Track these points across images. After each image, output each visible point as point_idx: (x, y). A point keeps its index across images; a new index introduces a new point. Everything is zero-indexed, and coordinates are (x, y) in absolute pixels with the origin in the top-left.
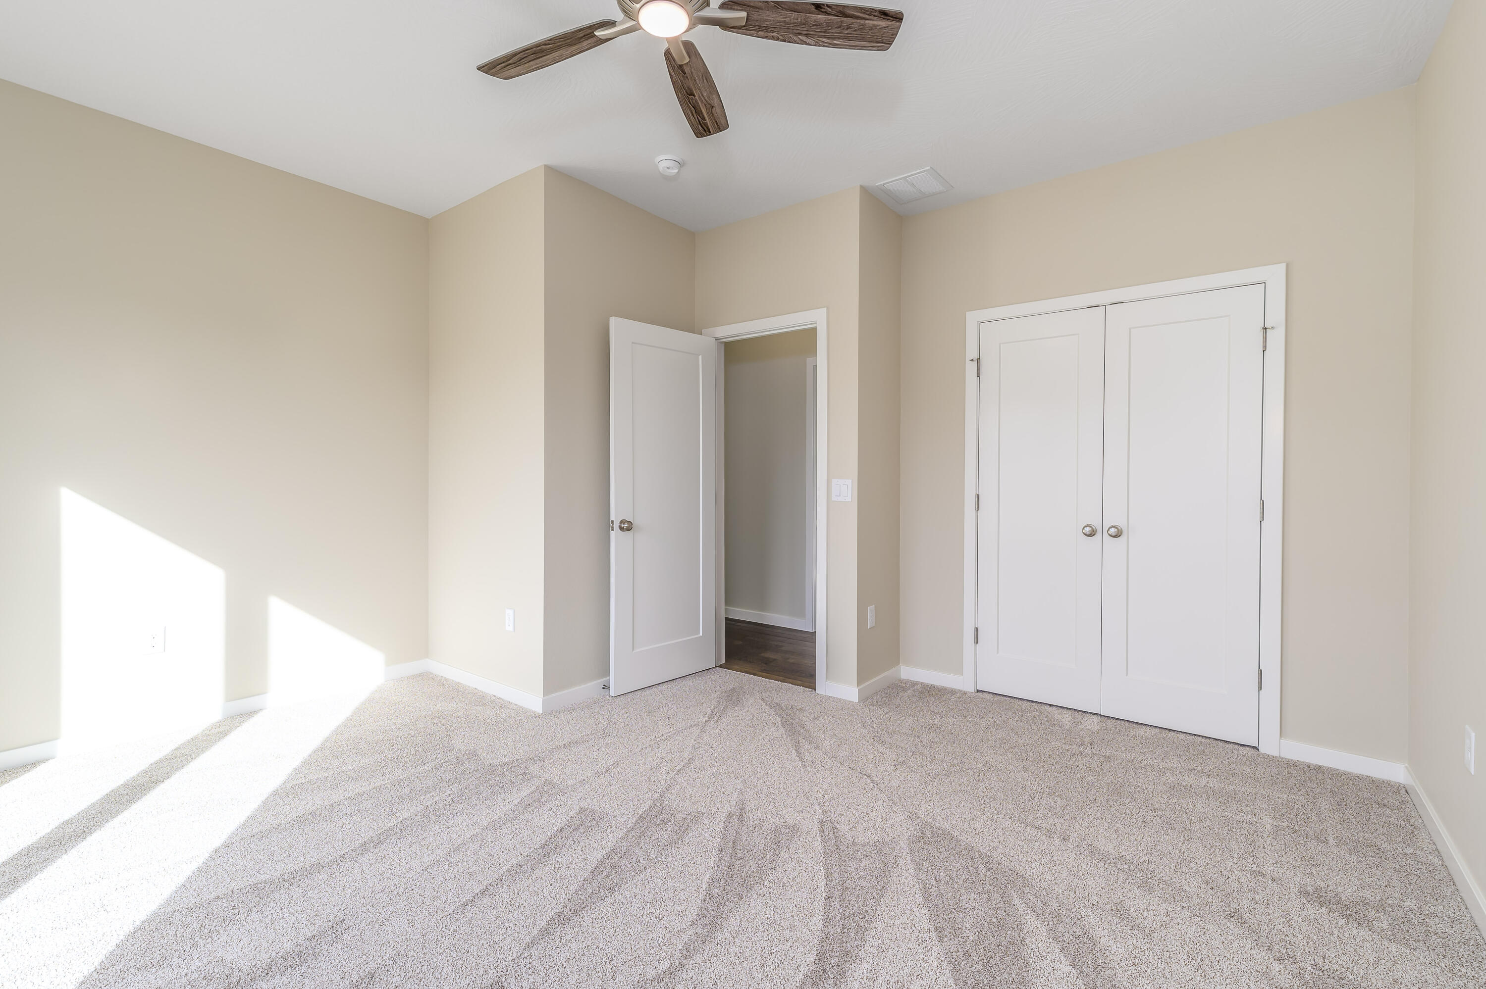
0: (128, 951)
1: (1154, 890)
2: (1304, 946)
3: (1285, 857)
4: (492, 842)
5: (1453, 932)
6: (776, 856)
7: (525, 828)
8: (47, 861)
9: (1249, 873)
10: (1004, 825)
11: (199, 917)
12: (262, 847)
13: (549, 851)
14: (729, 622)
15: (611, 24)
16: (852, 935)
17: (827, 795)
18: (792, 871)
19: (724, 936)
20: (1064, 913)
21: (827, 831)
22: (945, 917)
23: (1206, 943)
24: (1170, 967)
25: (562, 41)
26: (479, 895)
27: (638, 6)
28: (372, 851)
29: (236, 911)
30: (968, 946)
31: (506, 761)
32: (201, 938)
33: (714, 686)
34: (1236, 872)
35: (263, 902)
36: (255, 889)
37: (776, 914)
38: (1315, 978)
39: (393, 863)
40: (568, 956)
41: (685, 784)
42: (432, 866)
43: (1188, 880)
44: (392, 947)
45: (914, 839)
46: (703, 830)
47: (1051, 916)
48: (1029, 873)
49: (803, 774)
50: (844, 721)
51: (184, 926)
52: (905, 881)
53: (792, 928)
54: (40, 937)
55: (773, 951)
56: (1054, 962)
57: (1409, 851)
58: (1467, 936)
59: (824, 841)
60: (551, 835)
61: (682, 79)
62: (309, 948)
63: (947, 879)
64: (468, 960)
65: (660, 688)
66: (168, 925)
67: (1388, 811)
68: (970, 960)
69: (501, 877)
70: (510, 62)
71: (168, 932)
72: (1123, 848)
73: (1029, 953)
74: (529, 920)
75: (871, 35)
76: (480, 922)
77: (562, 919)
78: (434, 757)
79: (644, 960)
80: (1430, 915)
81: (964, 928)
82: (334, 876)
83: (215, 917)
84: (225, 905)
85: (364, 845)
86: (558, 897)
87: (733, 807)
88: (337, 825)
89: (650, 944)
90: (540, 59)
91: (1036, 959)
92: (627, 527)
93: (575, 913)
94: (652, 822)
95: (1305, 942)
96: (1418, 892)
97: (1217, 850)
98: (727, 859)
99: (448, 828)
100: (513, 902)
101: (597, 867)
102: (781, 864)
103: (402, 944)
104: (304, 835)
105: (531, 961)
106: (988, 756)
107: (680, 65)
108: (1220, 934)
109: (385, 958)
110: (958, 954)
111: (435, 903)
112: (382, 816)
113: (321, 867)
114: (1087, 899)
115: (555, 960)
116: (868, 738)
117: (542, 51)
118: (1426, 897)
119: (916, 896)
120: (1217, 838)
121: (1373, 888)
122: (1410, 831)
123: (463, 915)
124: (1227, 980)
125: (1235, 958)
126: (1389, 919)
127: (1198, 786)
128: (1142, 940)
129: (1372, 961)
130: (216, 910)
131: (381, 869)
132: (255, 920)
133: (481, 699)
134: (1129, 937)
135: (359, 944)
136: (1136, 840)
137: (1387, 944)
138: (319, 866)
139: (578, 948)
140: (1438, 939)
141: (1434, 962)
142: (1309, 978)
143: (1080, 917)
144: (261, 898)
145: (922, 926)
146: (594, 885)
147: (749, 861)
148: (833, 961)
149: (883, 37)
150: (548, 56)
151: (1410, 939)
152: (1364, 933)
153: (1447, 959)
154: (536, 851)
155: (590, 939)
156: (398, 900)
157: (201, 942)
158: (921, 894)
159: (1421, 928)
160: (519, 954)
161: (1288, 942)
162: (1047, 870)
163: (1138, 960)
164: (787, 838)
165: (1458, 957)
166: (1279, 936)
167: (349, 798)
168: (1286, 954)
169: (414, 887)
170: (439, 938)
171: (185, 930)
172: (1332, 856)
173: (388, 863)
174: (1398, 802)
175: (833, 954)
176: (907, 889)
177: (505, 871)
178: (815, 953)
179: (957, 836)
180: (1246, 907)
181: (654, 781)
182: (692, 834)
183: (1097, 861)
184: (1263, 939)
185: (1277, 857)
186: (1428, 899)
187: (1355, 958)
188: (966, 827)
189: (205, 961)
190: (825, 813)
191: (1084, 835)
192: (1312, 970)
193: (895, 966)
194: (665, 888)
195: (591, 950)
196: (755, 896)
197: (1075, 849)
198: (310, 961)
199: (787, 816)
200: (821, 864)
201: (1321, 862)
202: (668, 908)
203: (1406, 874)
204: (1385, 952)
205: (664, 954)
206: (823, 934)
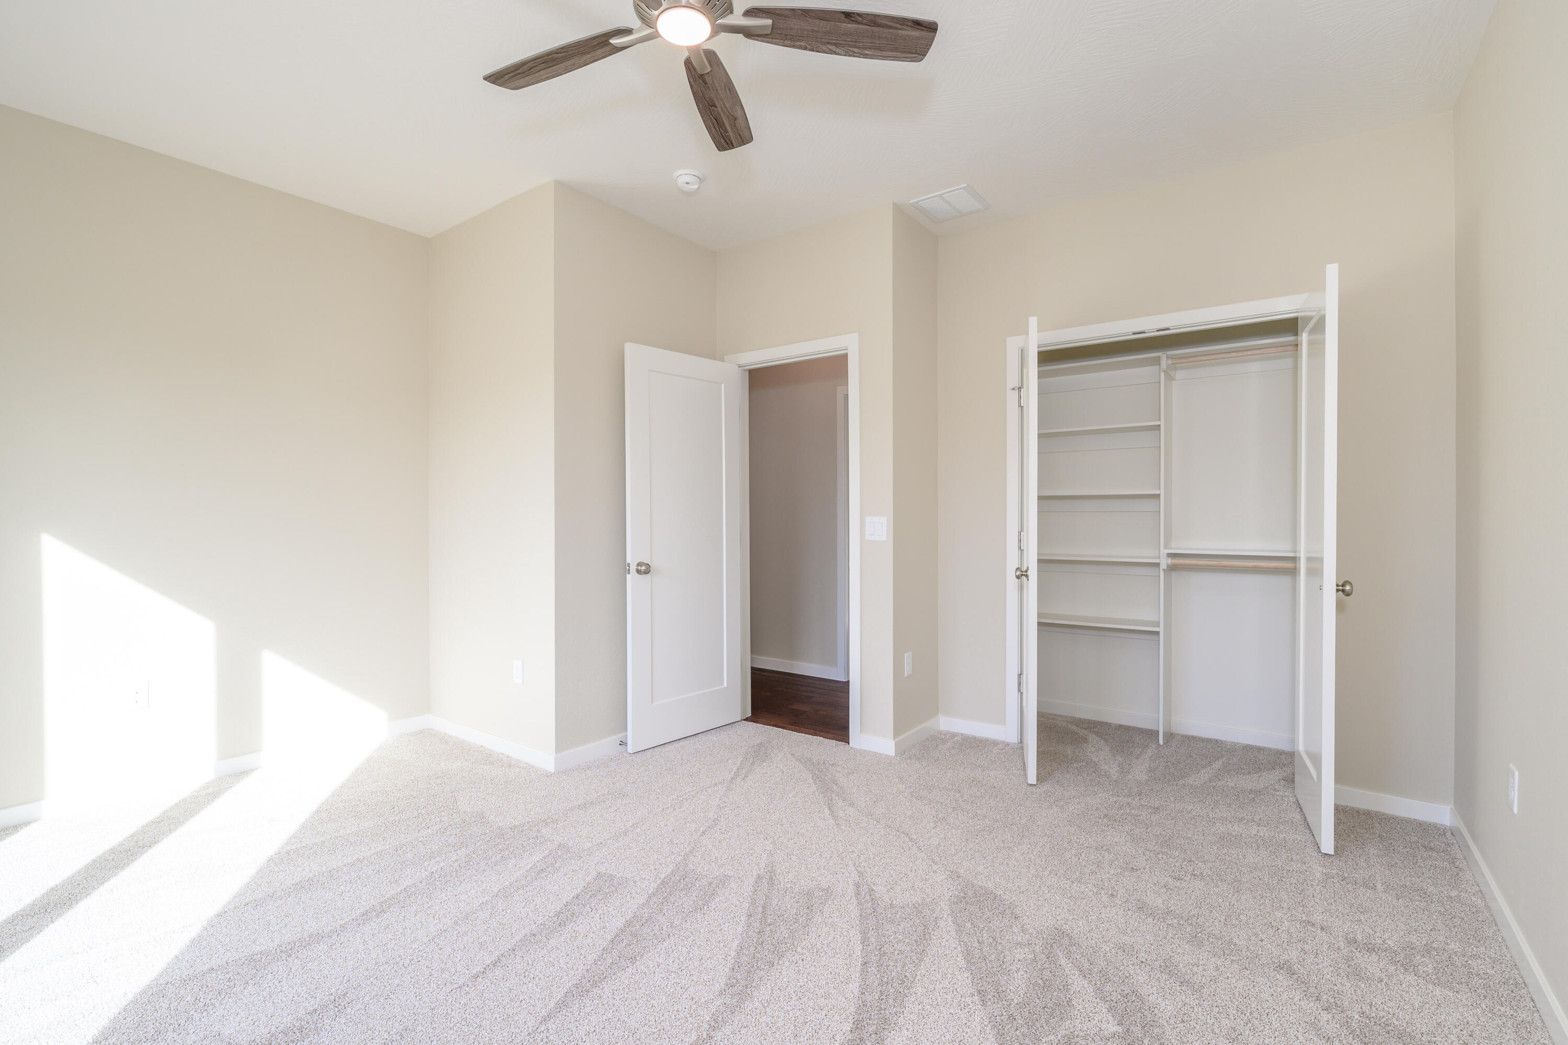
0: (121, 1024)
1: (1204, 944)
2: (1352, 994)
3: (1334, 904)
4: (503, 910)
5: (1494, 972)
6: (809, 921)
7: (538, 895)
8: (34, 930)
9: (1299, 923)
10: (1050, 882)
11: (193, 989)
12: (257, 917)
13: (564, 919)
14: (756, 672)
15: (628, 31)
16: (891, 1001)
17: (862, 856)
18: (827, 936)
19: (755, 1006)
20: (1112, 971)
21: (863, 893)
22: (988, 979)
23: (1255, 996)
24: (1219, 1022)
25: (575, 49)
26: (491, 966)
27: (657, 13)
28: (374, 920)
29: (232, 984)
30: (1013, 1009)
31: (517, 823)
32: (196, 1011)
33: (740, 741)
34: (1286, 923)
35: (260, 974)
36: (251, 961)
37: (809, 982)
38: (1362, 1026)
39: (397, 933)
40: (588, 1029)
41: (710, 847)
42: (438, 936)
43: (1239, 933)
44: (399, 1021)
45: (955, 900)
46: (730, 894)
47: (1098, 975)
48: (1075, 932)
49: (836, 833)
50: (880, 776)
51: (178, 999)
52: (946, 943)
53: (827, 996)
54: (29, 1009)
55: (808, 1020)
56: (1101, 1022)
57: (1454, 893)
58: (1507, 976)
59: (859, 904)
60: (567, 902)
61: (703, 89)
62: (311, 1023)
63: (991, 940)
64: (481, 1035)
65: (682, 743)
66: (161, 998)
67: (1434, 854)
68: (1015, 1024)
69: (514, 948)
70: (520, 71)
71: (161, 1005)
72: (1172, 902)
73: (1075, 1014)
74: (545, 992)
75: (904, 46)
76: (492, 995)
77: (580, 991)
78: (439, 820)
79: (670, 1033)
80: (1474, 957)
81: (1008, 991)
82: (334, 947)
83: (210, 990)
84: (220, 977)
85: (365, 914)
86: (575, 968)
87: (762, 870)
88: (337, 893)
89: (675, 1016)
90: (551, 68)
91: (1083, 1019)
92: (644, 569)
93: (595, 985)
94: (675, 887)
95: (1353, 990)
96: (1461, 934)
97: (1267, 901)
98: (757, 925)
99: (456, 895)
100: (527, 973)
101: (617, 936)
102: (814, 929)
103: (410, 1018)
104: (301, 904)
105: (548, 1035)
106: (1032, 810)
107: (701, 75)
108: (1270, 987)
109: (392, 1033)
110: (1002, 1018)
111: (444, 975)
112: (384, 884)
113: (320, 938)
114: (1136, 956)
115: (574, 1034)
116: (906, 794)
117: (553, 60)
118: (1469, 939)
119: (958, 959)
120: (1266, 888)
121: (1419, 933)
122: (1455, 874)
123: (474, 988)
124: (1276, 1032)
125: (1284, 1010)
126: (1434, 963)
127: (1248, 835)
128: (1191, 996)
129: (1417, 1006)
130: (211, 982)
131: (385, 939)
132: (252, 993)
133: (488, 758)
134: (1178, 993)
135: (363, 1018)
136: (1186, 893)
137: (1431, 988)
138: (318, 937)
139: (598, 1021)
140: (1480, 981)
141: (1475, 1004)
142: (1356, 1026)
143: (1128, 975)
144: (257, 970)
145: (965, 990)
146: (614, 954)
147: (780, 927)
148: (871, 1029)
149: (916, 47)
150: (560, 65)
151: (1454, 982)
152: (1411, 978)
153: (1488, 999)
154: (550, 919)
155: (611, 1011)
156: (404, 973)
157: (197, 1016)
158: (963, 957)
159: (1464, 970)
160: (535, 1028)
161: (1336, 991)
162: (1094, 928)
163: (1187, 1017)
164: (820, 902)
165: (1498, 997)
166: (1327, 986)
167: (348, 864)
168: (1334, 1004)
169: (421, 958)
170: (449, 1011)
171: (179, 1003)
172: (1380, 902)
173: (392, 933)
174: (1443, 844)
175: (871, 1022)
176: (948, 952)
177: (518, 941)
178: (851, 1021)
179: (1000, 895)
180: (1295, 957)
181: (677, 844)
182: (718, 899)
183: (1146, 916)
184: (1312, 990)
185: (1326, 905)
186: (1471, 941)
187: (1401, 1003)
188: (1010, 885)
189: (201, 1035)
190: (861, 874)
191: (1132, 890)
192: (1359, 1019)
193: (936, 1032)
194: (690, 957)
195: (612, 1023)
196: (787, 963)
197: (1123, 905)
198: (312, 1036)
199: (820, 879)
200: (857, 928)
201: (1369, 909)
202: (695, 978)
203: (1450, 917)
204: (1429, 996)
205: (691, 1026)
206: (860, 1002)
